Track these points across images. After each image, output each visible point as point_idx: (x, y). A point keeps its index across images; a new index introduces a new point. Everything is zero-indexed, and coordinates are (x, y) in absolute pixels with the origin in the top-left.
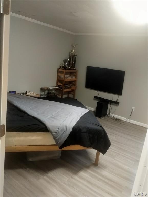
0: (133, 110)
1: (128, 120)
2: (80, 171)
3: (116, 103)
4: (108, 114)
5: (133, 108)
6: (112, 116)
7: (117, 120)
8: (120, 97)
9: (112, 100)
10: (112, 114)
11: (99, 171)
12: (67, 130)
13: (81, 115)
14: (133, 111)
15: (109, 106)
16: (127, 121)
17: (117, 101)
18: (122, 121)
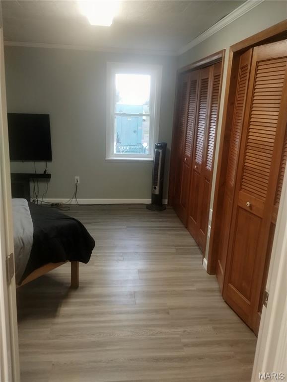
0: (77, 181)
1: (73, 201)
2: (59, 309)
3: (46, 177)
4: (34, 201)
5: (77, 178)
6: (43, 203)
7: (54, 207)
8: (49, 164)
9: (34, 173)
10: (41, 199)
11: (87, 292)
12: (25, 243)
13: (26, 210)
14: (79, 182)
15: (32, 185)
16: (72, 203)
17: (45, 172)
18: (64, 206)
